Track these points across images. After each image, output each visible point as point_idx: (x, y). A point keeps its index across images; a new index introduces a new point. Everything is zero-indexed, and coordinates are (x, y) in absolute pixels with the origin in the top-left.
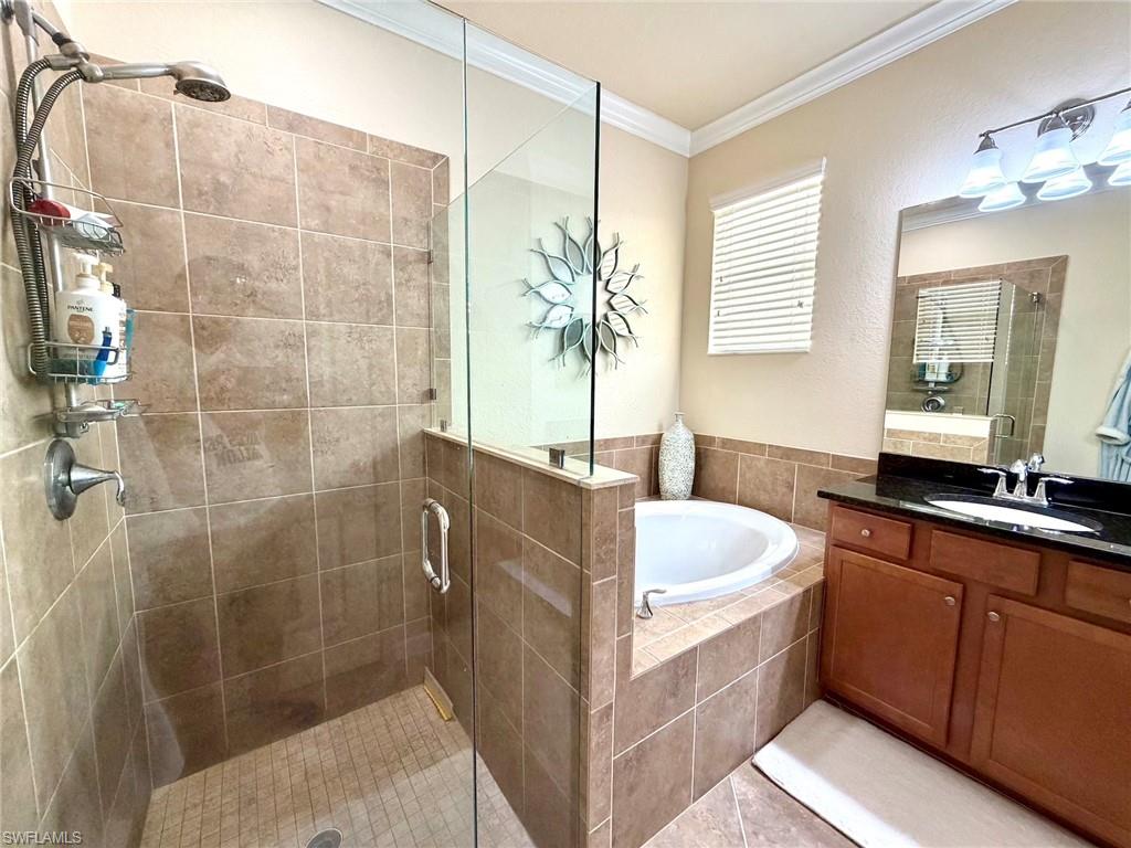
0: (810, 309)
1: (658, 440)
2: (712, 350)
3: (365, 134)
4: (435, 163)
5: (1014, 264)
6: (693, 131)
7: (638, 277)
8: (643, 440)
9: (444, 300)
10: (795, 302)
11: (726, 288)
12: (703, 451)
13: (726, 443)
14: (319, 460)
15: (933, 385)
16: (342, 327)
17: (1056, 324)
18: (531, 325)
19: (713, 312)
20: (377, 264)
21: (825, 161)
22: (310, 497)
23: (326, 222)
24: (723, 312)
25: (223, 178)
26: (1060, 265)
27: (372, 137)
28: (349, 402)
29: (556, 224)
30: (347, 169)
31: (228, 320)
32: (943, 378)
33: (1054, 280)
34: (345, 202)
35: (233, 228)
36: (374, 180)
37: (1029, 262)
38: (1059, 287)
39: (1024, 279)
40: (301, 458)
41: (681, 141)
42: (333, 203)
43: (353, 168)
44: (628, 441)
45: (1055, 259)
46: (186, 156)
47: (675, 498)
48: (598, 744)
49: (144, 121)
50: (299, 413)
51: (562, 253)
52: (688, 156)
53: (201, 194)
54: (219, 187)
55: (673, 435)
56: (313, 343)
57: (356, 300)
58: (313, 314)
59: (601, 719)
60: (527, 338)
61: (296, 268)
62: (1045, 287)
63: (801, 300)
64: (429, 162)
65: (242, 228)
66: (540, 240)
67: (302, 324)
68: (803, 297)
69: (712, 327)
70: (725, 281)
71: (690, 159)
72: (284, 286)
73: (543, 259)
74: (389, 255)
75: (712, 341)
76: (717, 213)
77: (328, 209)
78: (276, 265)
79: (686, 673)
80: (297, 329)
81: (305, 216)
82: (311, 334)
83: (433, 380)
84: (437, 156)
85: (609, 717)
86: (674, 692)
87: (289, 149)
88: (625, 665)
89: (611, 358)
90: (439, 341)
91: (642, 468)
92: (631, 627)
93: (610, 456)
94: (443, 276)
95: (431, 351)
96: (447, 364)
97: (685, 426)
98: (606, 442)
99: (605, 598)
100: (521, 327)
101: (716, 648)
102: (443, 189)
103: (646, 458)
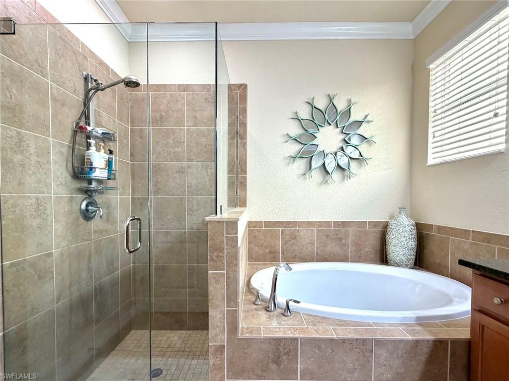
0: (504, 117)
1: (386, 226)
2: (431, 161)
4: (240, 88)
7: (369, 122)
8: (375, 224)
9: (244, 148)
10: (492, 114)
11: (440, 116)
12: (422, 235)
13: (440, 229)
14: (189, 218)
16: (200, 163)
18: (291, 157)
19: (430, 135)
23: (195, 123)
24: (437, 134)
25: (163, 114)
28: (201, 195)
29: (307, 102)
30: (203, 100)
31: (162, 164)
34: (202, 113)
35: (165, 130)
36: (214, 102)
40: (183, 216)
41: (406, 30)
42: (198, 115)
43: (206, 99)
44: (362, 224)
46: (153, 109)
47: (398, 265)
48: (214, 364)
49: (143, 101)
50: (183, 198)
51: (311, 117)
52: (413, 37)
53: (157, 120)
54: (161, 117)
55: (396, 222)
56: (189, 170)
57: (205, 152)
58: (189, 159)
59: (216, 350)
60: (289, 164)
61: (184, 142)
63: (497, 111)
64: (237, 89)
65: (168, 130)
66: (296, 112)
67: (185, 163)
68: (498, 108)
69: (430, 146)
70: (438, 112)
71: (414, 40)
72: (180, 149)
73: (299, 122)
75: (430, 156)
76: (432, 66)
77: (196, 117)
78: (178, 142)
79: (288, 354)
80: (184, 165)
81: (188, 121)
82: (189, 167)
83: (237, 185)
84: (241, 85)
85: (222, 352)
86: (277, 362)
87: (183, 98)
88: (233, 327)
89: (347, 172)
90: (241, 167)
91: (372, 243)
92: (236, 305)
93: (347, 232)
94: (243, 137)
95: (237, 172)
96: (245, 178)
97: (407, 216)
98: (343, 223)
99: (217, 282)
100: (285, 158)
101: (319, 347)
102: (244, 98)
103: (378, 236)
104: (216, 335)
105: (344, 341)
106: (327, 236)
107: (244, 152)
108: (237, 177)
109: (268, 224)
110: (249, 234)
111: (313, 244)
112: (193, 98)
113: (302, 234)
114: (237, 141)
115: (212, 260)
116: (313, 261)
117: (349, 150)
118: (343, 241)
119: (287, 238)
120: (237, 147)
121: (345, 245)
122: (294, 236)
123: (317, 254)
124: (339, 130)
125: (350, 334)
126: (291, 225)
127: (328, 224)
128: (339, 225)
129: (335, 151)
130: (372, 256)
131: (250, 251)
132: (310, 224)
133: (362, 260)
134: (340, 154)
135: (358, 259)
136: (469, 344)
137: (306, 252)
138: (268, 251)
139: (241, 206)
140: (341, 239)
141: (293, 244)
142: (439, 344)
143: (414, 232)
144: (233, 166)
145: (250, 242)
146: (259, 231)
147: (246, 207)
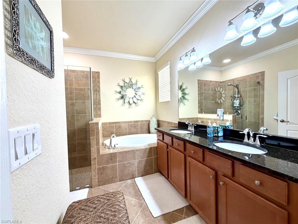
1: (149, 121)
2: (160, 101)
3: (84, 71)
4: (97, 73)
5: (253, 74)
6: (154, 57)
7: (143, 88)
8: (147, 121)
9: (99, 95)
12: (159, 123)
14: (77, 123)
15: (237, 107)
16: (81, 101)
17: (264, 89)
18: (118, 99)
20: (87, 91)
21: (169, 62)
22: (75, 129)
23: (78, 85)
26: (263, 74)
27: (86, 71)
28: (82, 113)
29: (122, 80)
30: (82, 77)
32: (238, 105)
33: (262, 78)
34: (81, 82)
36: (86, 78)
37: (256, 74)
38: (263, 79)
39: (255, 78)
40: (74, 122)
41: (153, 60)
42: (79, 82)
43: (83, 76)
44: (142, 121)
45: (261, 72)
47: (153, 133)
48: (93, 163)
50: (74, 115)
51: (124, 85)
55: (152, 120)
58: (76, 100)
59: (93, 159)
60: (117, 101)
61: (74, 93)
62: (260, 80)
66: (119, 83)
67: (74, 101)
71: (155, 62)
73: (120, 87)
74: (89, 89)
75: (160, 99)
76: (159, 73)
79: (114, 157)
80: (74, 102)
81: (75, 85)
82: (76, 103)
83: (97, 109)
84: (97, 72)
85: (95, 160)
86: (111, 159)
87: (73, 75)
88: (98, 152)
89: (137, 104)
90: (99, 103)
91: (146, 127)
92: (99, 146)
93: (138, 124)
94: (99, 91)
95: (97, 104)
96: (100, 107)
97: (155, 118)
98: (136, 121)
99: (93, 140)
100: (115, 99)
101: (122, 154)
102: (99, 77)
103: (148, 125)
104: (93, 155)
105: (129, 151)
106: (131, 126)
107: (99, 97)
108: (97, 106)
109: (110, 123)
110: (103, 128)
111: (127, 129)
112: (77, 76)
113: (122, 126)
114: (96, 92)
115: (92, 134)
116: (127, 135)
117: (137, 97)
118: (137, 127)
119: (117, 128)
120: (97, 95)
121: (137, 128)
122: (120, 127)
123: (128, 132)
124: (134, 90)
125: (131, 149)
126: (118, 123)
127: (131, 122)
128: (135, 122)
129: (132, 97)
130: (146, 131)
131: (103, 134)
132: (125, 122)
133: (143, 133)
134: (134, 98)
135: (142, 133)
136: (156, 147)
137: (124, 132)
138: (110, 133)
139: (99, 117)
140: (136, 127)
141: (119, 130)
142: (151, 148)
143: (157, 123)
144: (95, 103)
145: (103, 131)
146: (106, 126)
147: (101, 117)
